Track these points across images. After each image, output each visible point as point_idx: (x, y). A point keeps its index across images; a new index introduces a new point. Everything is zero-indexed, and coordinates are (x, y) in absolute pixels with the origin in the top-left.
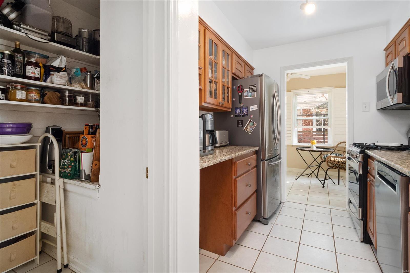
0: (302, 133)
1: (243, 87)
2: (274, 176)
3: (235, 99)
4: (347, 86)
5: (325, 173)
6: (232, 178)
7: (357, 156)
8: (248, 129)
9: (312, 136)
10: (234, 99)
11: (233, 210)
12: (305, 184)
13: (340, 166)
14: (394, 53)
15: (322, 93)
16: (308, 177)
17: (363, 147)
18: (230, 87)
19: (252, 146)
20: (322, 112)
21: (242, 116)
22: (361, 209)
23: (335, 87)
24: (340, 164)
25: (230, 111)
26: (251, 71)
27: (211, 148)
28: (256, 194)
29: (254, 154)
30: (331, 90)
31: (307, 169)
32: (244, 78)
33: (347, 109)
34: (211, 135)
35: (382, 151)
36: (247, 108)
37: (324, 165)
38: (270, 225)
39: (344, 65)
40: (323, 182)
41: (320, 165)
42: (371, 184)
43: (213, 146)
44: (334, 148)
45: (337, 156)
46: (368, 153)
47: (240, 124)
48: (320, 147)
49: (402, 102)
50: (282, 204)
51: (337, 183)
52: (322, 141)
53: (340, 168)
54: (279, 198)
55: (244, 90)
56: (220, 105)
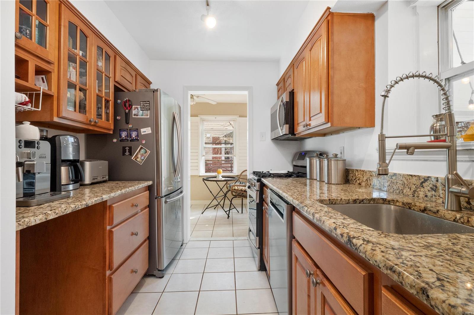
0: (211, 162)
1: (131, 103)
2: (175, 212)
3: (120, 117)
4: (248, 116)
5: (230, 202)
6: (104, 229)
7: (255, 185)
8: (138, 158)
9: (221, 164)
10: (118, 118)
11: (105, 275)
12: (210, 217)
13: (242, 195)
14: (283, 89)
15: (229, 121)
16: (214, 209)
17: (260, 176)
18: (111, 101)
19: (141, 181)
20: (229, 140)
21: (129, 141)
22: (258, 238)
23: (239, 116)
24: (242, 192)
25: (112, 133)
26: (146, 84)
27: (73, 187)
28: (147, 242)
29: (146, 191)
30: (236, 118)
31: (213, 200)
32: (135, 91)
33: (248, 138)
34: (72, 167)
35: (274, 179)
36: (137, 130)
37: (229, 195)
38: (166, 277)
39: (246, 93)
40: (228, 212)
41: (225, 195)
42: (266, 212)
43: (78, 184)
44: (239, 177)
45: (241, 185)
46: (263, 181)
47: (127, 151)
48: (226, 176)
49: (288, 133)
50: (184, 245)
51: (240, 212)
52: (230, 170)
53: (243, 197)
54: (181, 239)
55: (133, 106)
56: (92, 123)
